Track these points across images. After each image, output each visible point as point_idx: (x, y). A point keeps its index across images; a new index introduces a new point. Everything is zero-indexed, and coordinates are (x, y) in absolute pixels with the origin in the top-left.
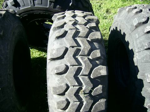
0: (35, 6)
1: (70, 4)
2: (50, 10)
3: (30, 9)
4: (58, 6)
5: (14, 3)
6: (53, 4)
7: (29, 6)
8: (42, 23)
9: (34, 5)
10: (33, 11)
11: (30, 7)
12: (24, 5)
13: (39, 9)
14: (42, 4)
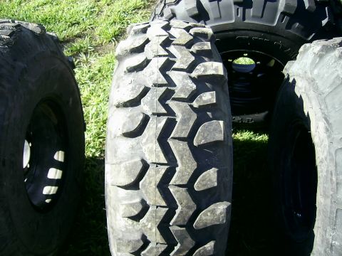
0: (246, 21)
1: (324, 22)
2: (277, 33)
3: (231, 27)
4: (298, 24)
5: (196, 12)
6: (288, 18)
7: (231, 19)
8: (258, 63)
9: (244, 19)
10: (236, 33)
11: (233, 21)
12: (220, 18)
13: (254, 29)
14: (262, 16)
